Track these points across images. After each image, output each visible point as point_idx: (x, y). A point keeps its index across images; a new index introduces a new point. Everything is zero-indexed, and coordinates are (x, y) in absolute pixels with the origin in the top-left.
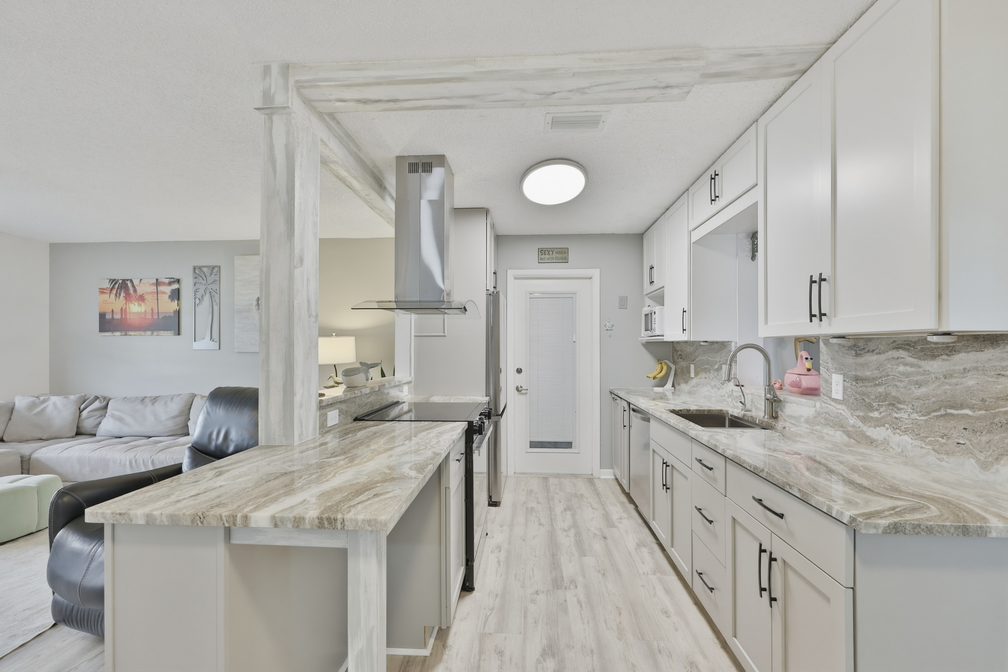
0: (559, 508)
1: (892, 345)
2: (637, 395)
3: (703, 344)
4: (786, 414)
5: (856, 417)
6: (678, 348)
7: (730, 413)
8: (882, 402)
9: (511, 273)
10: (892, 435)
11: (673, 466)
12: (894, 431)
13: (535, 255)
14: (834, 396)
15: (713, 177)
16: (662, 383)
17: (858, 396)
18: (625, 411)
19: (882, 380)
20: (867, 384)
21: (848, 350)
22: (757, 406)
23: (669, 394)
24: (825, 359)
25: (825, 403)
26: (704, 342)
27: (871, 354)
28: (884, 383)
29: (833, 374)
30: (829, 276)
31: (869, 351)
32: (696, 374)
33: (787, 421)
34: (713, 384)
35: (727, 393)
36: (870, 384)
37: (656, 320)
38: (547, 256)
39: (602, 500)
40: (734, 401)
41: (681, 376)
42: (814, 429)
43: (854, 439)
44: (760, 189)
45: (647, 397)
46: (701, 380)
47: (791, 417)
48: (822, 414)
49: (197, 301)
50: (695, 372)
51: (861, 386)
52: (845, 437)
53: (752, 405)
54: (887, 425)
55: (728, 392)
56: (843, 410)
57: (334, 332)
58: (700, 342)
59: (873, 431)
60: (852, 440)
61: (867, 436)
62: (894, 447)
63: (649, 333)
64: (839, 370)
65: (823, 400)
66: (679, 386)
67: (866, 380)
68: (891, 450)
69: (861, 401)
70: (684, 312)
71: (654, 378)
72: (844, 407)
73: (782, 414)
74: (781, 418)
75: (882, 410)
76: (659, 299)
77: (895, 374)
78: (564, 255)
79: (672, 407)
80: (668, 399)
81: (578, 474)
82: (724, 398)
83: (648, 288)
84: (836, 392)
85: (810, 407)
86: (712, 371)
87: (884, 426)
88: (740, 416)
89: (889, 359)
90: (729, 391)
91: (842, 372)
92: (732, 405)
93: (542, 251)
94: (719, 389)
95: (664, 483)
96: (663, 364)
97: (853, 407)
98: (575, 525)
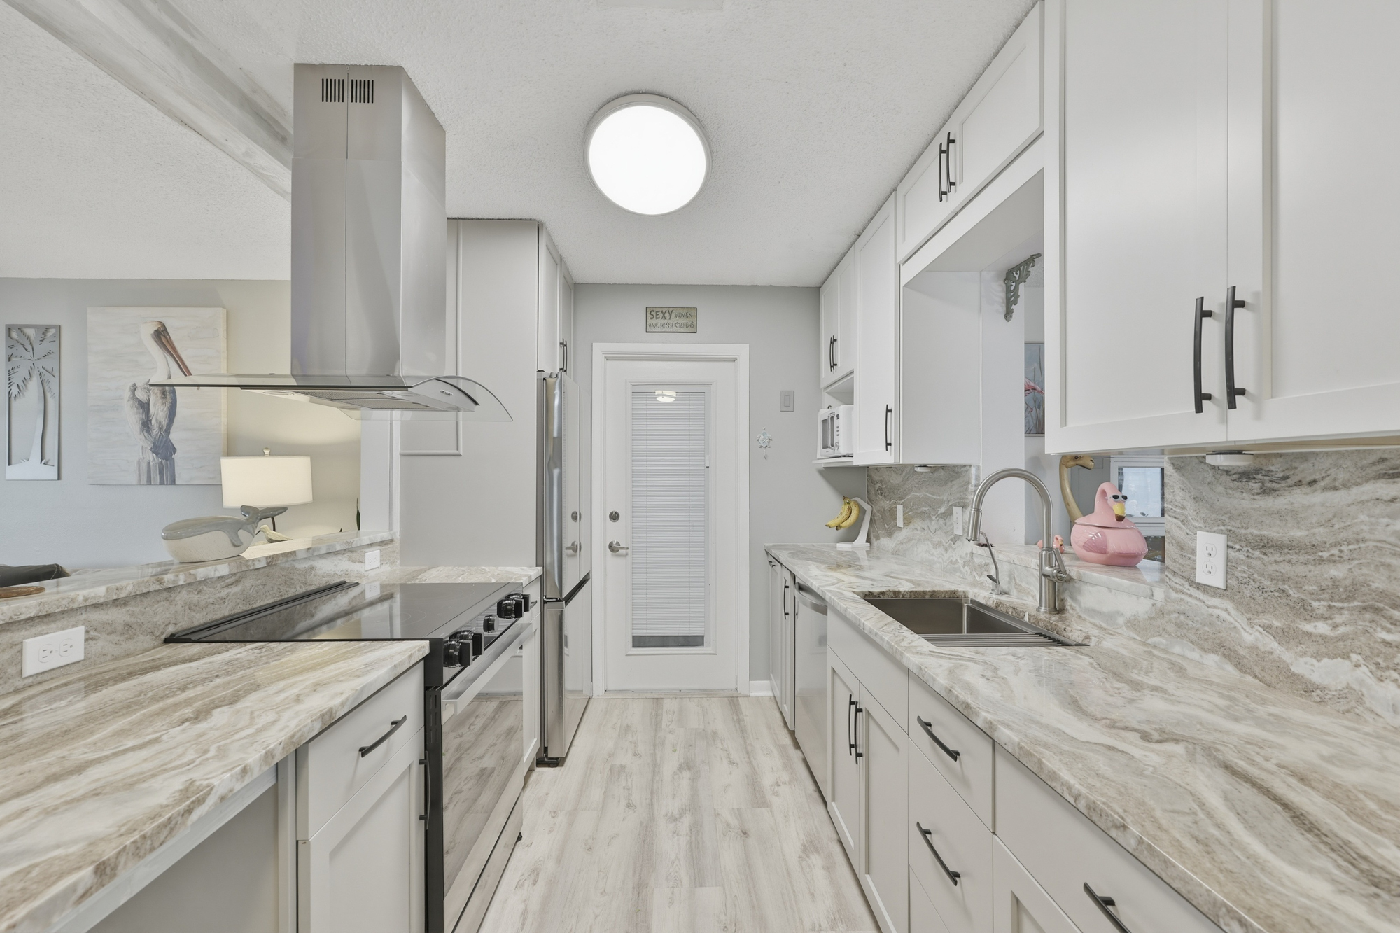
0: (670, 763)
1: (1374, 468)
2: (809, 559)
3: (919, 469)
4: (1083, 605)
5: (1261, 630)
6: (876, 478)
7: (971, 596)
8: (1342, 601)
9: (599, 349)
10: (1371, 681)
11: (869, 714)
12: (1379, 673)
13: (638, 319)
14: (1201, 578)
15: (944, 148)
16: (850, 536)
17: (1267, 583)
18: (787, 587)
19: (1341, 551)
20: (1294, 558)
21: (1239, 479)
22: (1020, 586)
23: (862, 554)
24: (1178, 498)
25: (1177, 591)
26: (921, 466)
27: (1308, 489)
28: (1346, 558)
29: (1198, 532)
30: (1256, 294)
31: (1299, 483)
32: (907, 521)
33: (1084, 620)
34: (936, 540)
35: (961, 557)
36: (1302, 558)
37: (840, 429)
38: (661, 321)
39: (748, 742)
40: (975, 573)
41: (882, 524)
42: (1149, 641)
43: (1255, 676)
44: (1050, 143)
45: (823, 563)
46: (915, 532)
47: (1093, 612)
48: (1170, 613)
49: (15, 390)
50: (905, 519)
51: (1276, 561)
52: (1230, 668)
53: (1009, 582)
54: (1354, 657)
55: (964, 555)
56: (1225, 610)
57: (267, 448)
58: (913, 466)
59: (1312, 665)
60: (1249, 678)
61: (1294, 674)
62: (1379, 711)
63: (829, 452)
64: (1212, 524)
65: (1170, 583)
66: (878, 541)
67: (1291, 547)
68: (1368, 716)
69: (1277, 594)
70: (888, 411)
71: (838, 527)
72: (1227, 604)
73: (1074, 605)
74: (1071, 611)
75: (1339, 619)
76: (847, 396)
77: (1383, 538)
78: (689, 321)
79: (868, 587)
80: (861, 568)
81: (711, 690)
82: (957, 566)
83: (827, 376)
84: (1207, 570)
85: (1139, 597)
86: (934, 518)
87: (1346, 656)
88: (991, 603)
89: (1363, 502)
90: (967, 554)
91: (1222, 528)
92: (971, 579)
93: (652, 312)
94: (946, 550)
95: (853, 742)
96: (852, 503)
97: (1252, 605)
98: (693, 806)
